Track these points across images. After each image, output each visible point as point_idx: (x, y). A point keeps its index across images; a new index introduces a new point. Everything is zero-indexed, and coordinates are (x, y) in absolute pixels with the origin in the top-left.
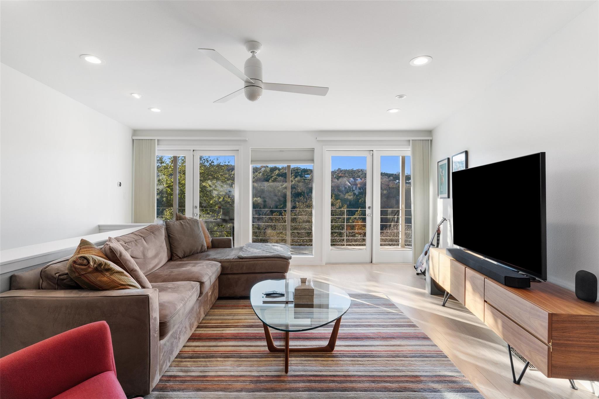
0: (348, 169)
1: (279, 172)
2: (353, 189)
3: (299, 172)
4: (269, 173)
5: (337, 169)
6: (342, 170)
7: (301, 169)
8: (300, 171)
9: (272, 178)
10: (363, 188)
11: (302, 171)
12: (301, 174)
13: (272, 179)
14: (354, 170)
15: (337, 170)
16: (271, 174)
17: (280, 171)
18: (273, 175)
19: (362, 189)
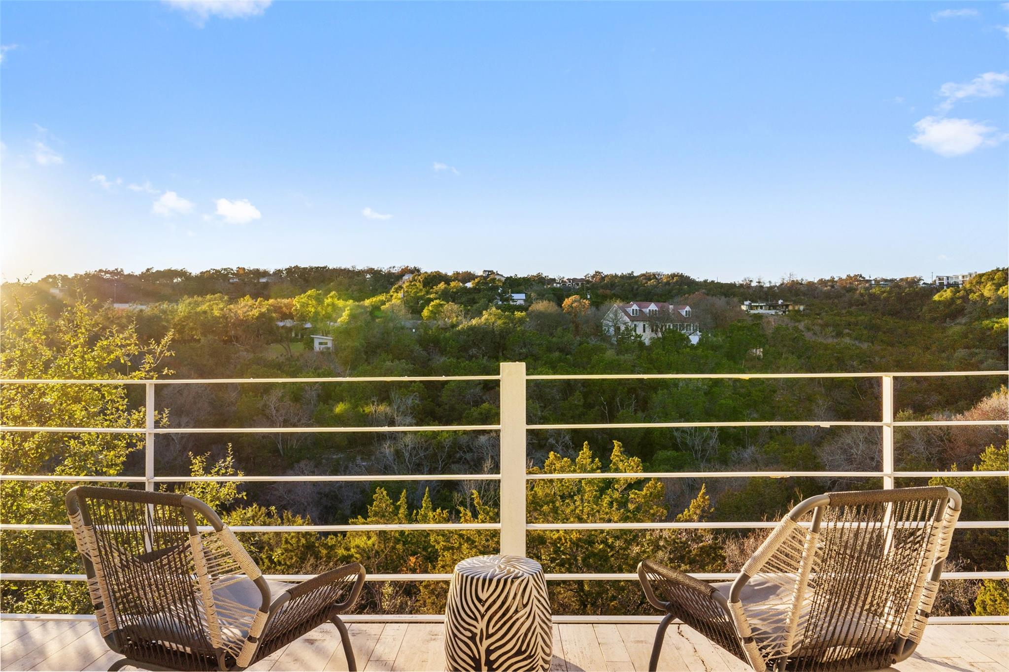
1: (445, 288)
2: (638, 333)
3: (497, 288)
4: (421, 290)
5: (592, 273)
6: (606, 276)
7: (503, 279)
8: (501, 284)
9: (428, 306)
10: (661, 330)
11: (504, 283)
12: (504, 292)
13: (430, 308)
14: (635, 274)
15: (593, 277)
16: (427, 293)
17: (449, 284)
18: (432, 296)
19: (659, 330)
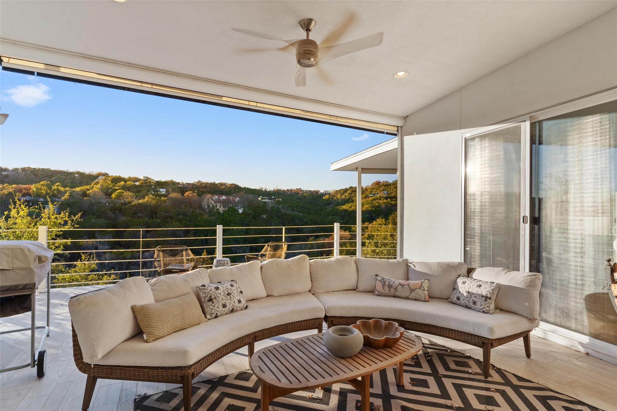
0: (209, 182)
1: (124, 184)
2: (218, 208)
3: (152, 185)
4: (110, 184)
5: (197, 181)
6: (203, 183)
7: (155, 182)
9: (115, 192)
10: (227, 207)
11: (155, 184)
12: (155, 188)
13: (116, 194)
14: (216, 183)
15: (197, 183)
16: (114, 186)
17: (126, 182)
18: (116, 188)
